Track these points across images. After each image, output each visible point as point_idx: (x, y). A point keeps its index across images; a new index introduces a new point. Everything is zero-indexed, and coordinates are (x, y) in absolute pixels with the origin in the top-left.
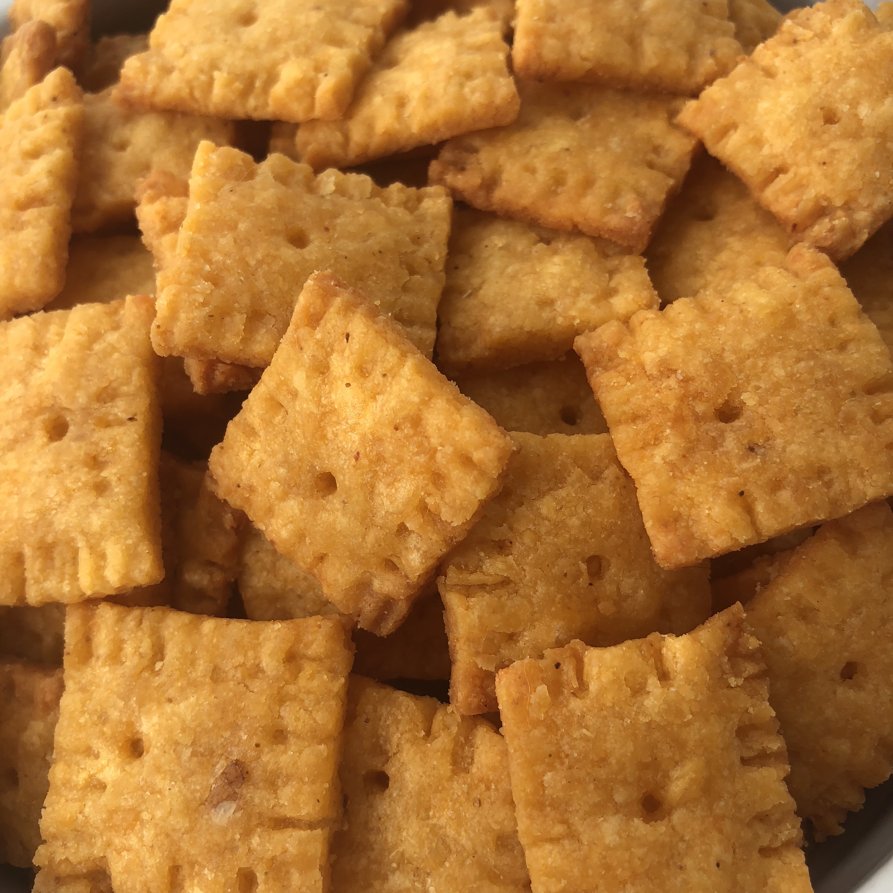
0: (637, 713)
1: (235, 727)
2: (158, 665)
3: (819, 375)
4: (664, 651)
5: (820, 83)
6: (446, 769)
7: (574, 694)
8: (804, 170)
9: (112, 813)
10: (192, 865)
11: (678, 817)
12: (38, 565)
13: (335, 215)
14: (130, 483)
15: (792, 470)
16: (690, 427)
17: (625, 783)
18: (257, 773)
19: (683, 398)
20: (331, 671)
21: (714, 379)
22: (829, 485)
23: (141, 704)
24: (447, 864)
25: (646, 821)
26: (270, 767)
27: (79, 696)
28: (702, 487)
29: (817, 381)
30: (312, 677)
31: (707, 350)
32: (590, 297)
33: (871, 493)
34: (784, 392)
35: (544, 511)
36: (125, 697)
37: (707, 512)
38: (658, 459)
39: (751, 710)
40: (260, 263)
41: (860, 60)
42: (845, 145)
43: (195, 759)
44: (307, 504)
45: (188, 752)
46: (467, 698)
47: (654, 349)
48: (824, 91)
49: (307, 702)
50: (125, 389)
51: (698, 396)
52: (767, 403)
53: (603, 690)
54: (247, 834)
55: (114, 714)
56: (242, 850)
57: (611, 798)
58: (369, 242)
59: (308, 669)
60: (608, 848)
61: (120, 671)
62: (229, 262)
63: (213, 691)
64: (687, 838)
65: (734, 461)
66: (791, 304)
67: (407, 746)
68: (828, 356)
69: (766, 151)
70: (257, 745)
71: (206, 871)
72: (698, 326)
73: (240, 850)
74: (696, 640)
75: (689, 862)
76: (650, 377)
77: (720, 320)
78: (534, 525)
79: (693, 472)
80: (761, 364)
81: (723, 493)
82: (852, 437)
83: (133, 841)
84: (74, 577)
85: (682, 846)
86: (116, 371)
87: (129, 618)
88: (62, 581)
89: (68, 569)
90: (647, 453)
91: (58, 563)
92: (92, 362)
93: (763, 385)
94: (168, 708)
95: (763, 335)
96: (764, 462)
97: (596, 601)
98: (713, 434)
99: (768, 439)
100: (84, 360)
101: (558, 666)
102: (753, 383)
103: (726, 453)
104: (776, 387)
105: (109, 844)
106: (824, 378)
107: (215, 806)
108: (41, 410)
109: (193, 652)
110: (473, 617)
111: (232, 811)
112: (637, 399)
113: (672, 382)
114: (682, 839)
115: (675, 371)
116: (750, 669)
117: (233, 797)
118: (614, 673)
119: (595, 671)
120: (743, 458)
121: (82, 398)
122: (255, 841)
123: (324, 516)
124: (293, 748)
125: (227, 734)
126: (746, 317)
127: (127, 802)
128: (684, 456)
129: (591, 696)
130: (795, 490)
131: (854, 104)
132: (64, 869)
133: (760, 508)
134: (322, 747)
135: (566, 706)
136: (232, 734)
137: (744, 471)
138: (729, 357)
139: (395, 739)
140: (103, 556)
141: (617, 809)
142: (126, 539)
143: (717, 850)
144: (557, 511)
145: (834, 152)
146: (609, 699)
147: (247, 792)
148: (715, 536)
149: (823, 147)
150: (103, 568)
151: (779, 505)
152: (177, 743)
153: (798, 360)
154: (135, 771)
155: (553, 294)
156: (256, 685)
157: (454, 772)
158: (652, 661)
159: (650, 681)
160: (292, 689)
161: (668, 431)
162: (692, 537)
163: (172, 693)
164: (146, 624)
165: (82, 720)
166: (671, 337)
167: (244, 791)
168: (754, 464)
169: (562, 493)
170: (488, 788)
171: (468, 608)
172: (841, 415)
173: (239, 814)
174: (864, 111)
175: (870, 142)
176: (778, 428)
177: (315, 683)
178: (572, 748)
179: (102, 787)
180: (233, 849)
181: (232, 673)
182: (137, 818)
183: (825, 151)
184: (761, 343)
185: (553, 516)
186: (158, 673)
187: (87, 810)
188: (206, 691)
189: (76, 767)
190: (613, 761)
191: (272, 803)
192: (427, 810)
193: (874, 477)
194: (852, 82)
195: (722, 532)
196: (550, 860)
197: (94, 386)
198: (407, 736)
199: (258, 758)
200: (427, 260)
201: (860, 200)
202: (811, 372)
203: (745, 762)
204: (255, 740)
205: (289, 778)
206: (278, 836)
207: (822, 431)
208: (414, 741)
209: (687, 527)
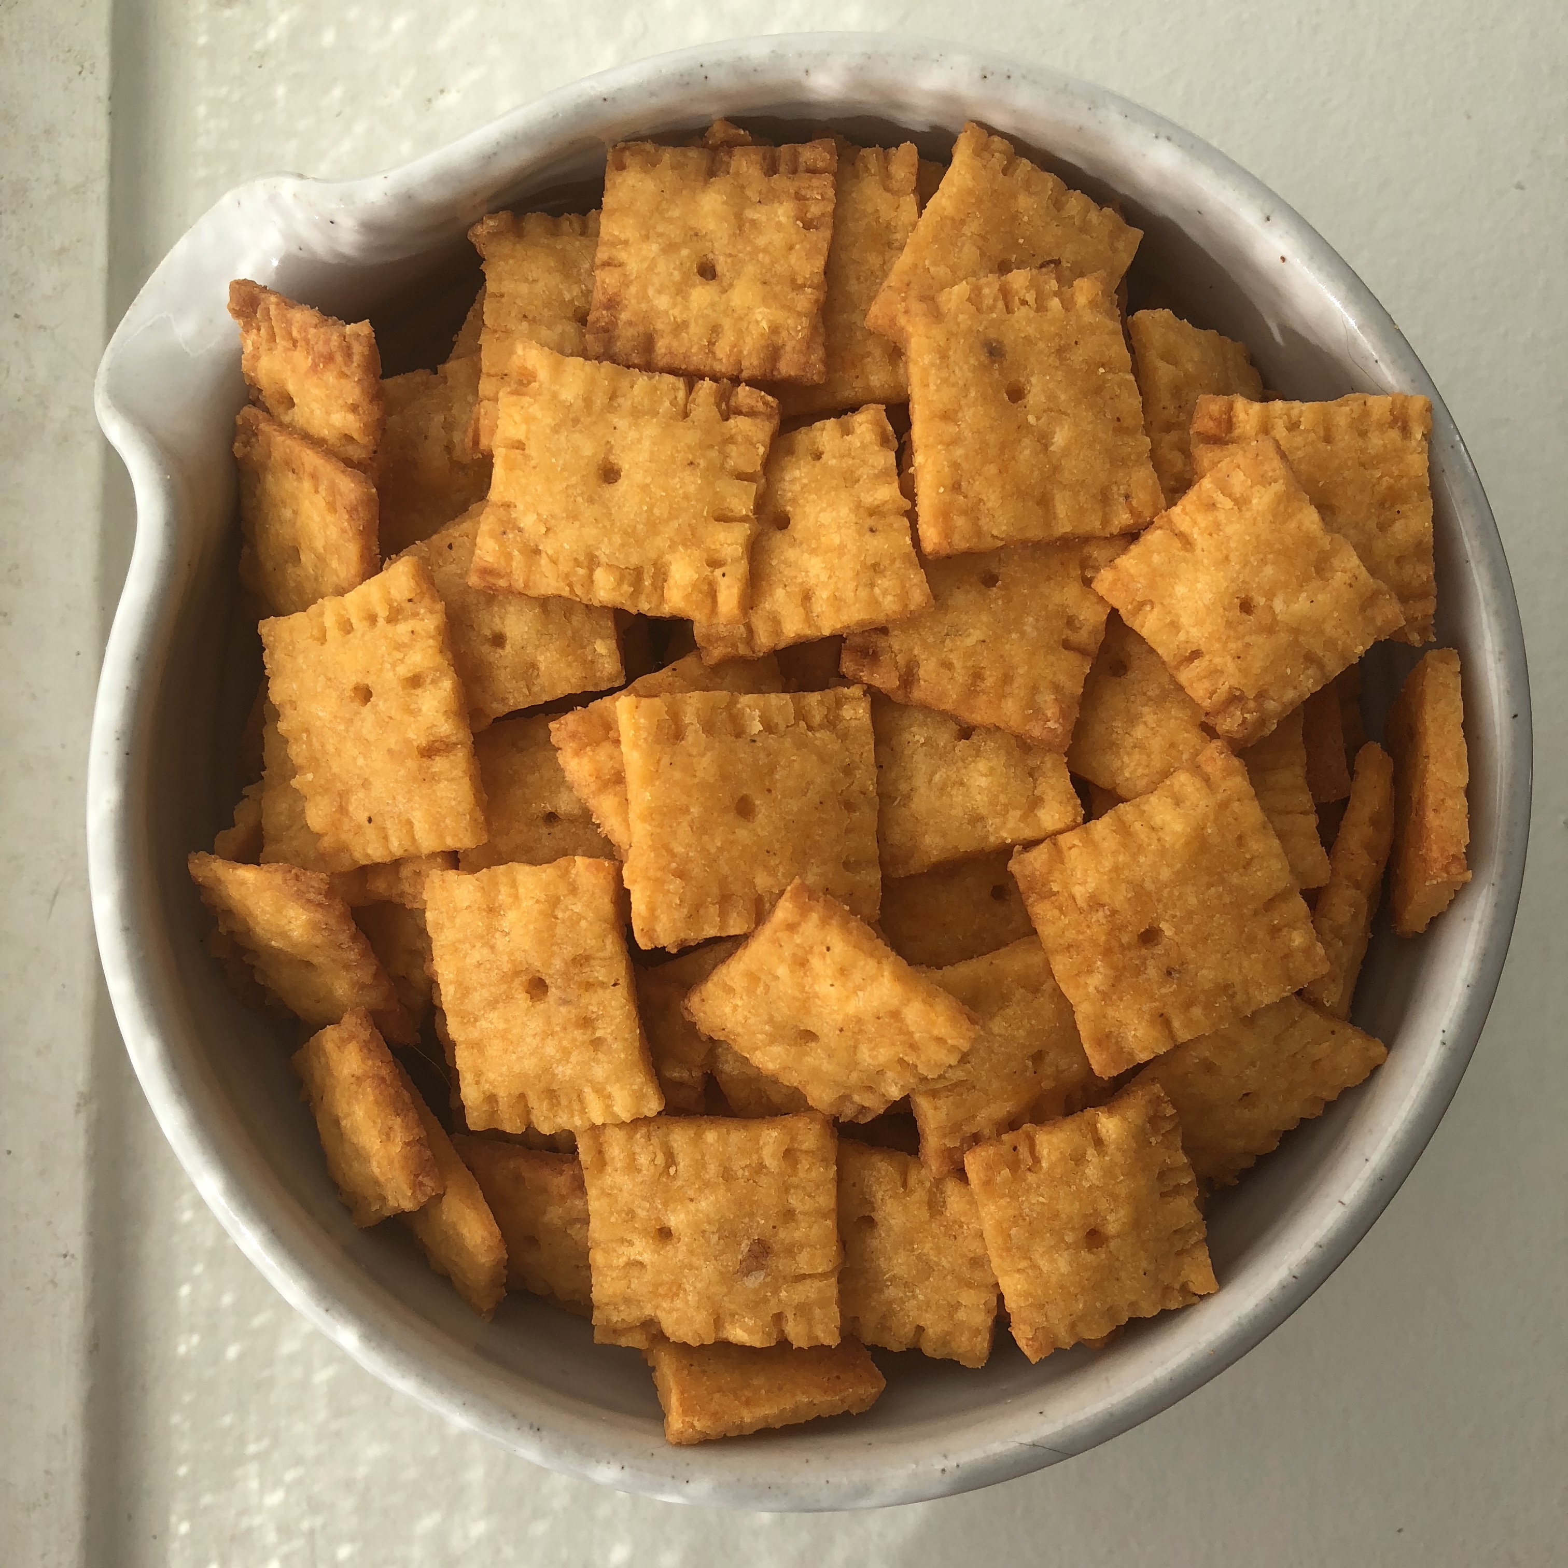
0: (1081, 1180)
1: (751, 1215)
2: (672, 1171)
3: (1227, 899)
4: (1099, 1125)
5: (1238, 567)
6: (925, 1214)
7: (1029, 1170)
8: (1217, 660)
9: (657, 1285)
10: (733, 1315)
11: (1113, 1244)
12: (545, 1105)
13: (772, 770)
14: (626, 1040)
15: (1203, 991)
16: (1117, 958)
17: (1073, 1229)
18: (776, 1247)
19: (1110, 933)
20: (824, 1160)
21: (1136, 912)
22: (1233, 996)
23: (665, 1204)
24: (931, 1279)
25: (1090, 1251)
26: (787, 1241)
27: (605, 1201)
28: (1129, 1011)
29: (1224, 905)
30: (809, 1170)
31: (1129, 882)
32: (1018, 813)
33: (1266, 1001)
34: (1197, 919)
35: (996, 1030)
36: (650, 1198)
37: (1133, 1032)
38: (1091, 989)
39: (1168, 1161)
40: (720, 850)
41: (1278, 546)
42: (1260, 639)
43: (722, 1242)
44: (793, 1050)
45: (714, 1238)
46: (938, 1169)
47: (1084, 883)
48: (1241, 577)
49: (809, 1189)
50: (601, 955)
51: (1122, 928)
52: (1182, 932)
53: (1052, 1166)
54: (776, 1291)
55: (642, 1214)
56: (773, 1302)
57: (1063, 1240)
58: (809, 794)
59: (804, 1164)
60: (1063, 1275)
61: (639, 1179)
62: (691, 854)
63: (728, 1190)
64: (1121, 1259)
65: (1155, 986)
66: (1203, 829)
67: (889, 1202)
68: (1235, 879)
69: (1182, 636)
70: (774, 1227)
71: (746, 1320)
72: (1121, 858)
73: (772, 1302)
74: (1125, 1119)
75: (1123, 1275)
76: (1081, 911)
77: (1140, 849)
78: (988, 1042)
79: (1121, 1000)
80: (1177, 894)
81: (1147, 1017)
82: (1253, 956)
83: (678, 1303)
84: (583, 1111)
85: (1117, 1264)
86: (589, 941)
87: (638, 1136)
88: (572, 1116)
89: (576, 1106)
90: (1081, 980)
91: (564, 1102)
92: (560, 930)
93: (1178, 914)
94: (692, 1206)
95: (1178, 866)
96: (1179, 985)
97: (1040, 1082)
98: (1137, 962)
99: (1183, 964)
100: (551, 928)
101: (1015, 1149)
102: (1170, 912)
103: (1148, 980)
104: (1190, 914)
105: (657, 1307)
106: (1231, 903)
107: (747, 1275)
108: (517, 973)
109: (703, 1159)
110: (942, 1115)
111: (762, 1278)
112: (1071, 934)
113: (1100, 915)
114: (1117, 1259)
115: (1103, 905)
116: (1168, 1127)
117: (760, 1267)
118: (1061, 1153)
119: (1045, 1152)
120: (1162, 984)
121: (558, 964)
122: (783, 1294)
123: (809, 1060)
124: (803, 1224)
125: (747, 1220)
126: (1163, 846)
127: (667, 1277)
128: (1113, 986)
129: (1043, 1171)
130: (1205, 1008)
131: (1270, 595)
132: (619, 1326)
133: (1176, 1024)
134: (828, 1222)
135: (1025, 1180)
136: (751, 1221)
137: (1165, 995)
138: (1149, 885)
139: (879, 1195)
140: (609, 1096)
141: (1068, 1246)
142: (631, 1085)
143: (1144, 1264)
144: (1006, 1028)
145: (1248, 645)
146: (1058, 1171)
147: (771, 1261)
148: (1141, 1051)
149: (1238, 639)
150: (611, 1106)
151: (1191, 1020)
152: (704, 1232)
153: (1210, 885)
154: (670, 1254)
155: (983, 811)
156: (764, 1180)
157: (932, 1216)
158: (1089, 1136)
159: (1089, 1152)
160: (794, 1180)
161: (1099, 963)
162: (1120, 1050)
163: (691, 1193)
164: (655, 1140)
165: (613, 1220)
166: (1098, 871)
167: (770, 1262)
168: (1171, 990)
169: (1009, 1011)
170: (961, 1227)
171: (936, 1108)
172: (1244, 936)
173: (769, 1279)
174: (1278, 605)
175: (1284, 638)
176: (1192, 955)
177: (814, 1174)
178: (1031, 1210)
179: (641, 1265)
180: (766, 1300)
181: (740, 1173)
182: (680, 1287)
183: (1240, 644)
184: (1177, 873)
185: (1003, 1032)
186: (675, 1177)
187: (633, 1286)
188: (722, 1191)
189: (615, 1254)
190: (1063, 1216)
191: (794, 1268)
192: (912, 1243)
193: (1270, 990)
194: (1269, 570)
195: (1145, 1048)
196: (1019, 1287)
197: (568, 951)
198: (890, 1193)
199: (776, 1235)
200: (862, 793)
201: (1271, 693)
202: (1220, 897)
203: (1163, 1195)
204: (771, 1224)
205: (802, 1246)
206: (800, 1287)
207: (1228, 953)
208: (895, 1196)
209: (1117, 1042)
